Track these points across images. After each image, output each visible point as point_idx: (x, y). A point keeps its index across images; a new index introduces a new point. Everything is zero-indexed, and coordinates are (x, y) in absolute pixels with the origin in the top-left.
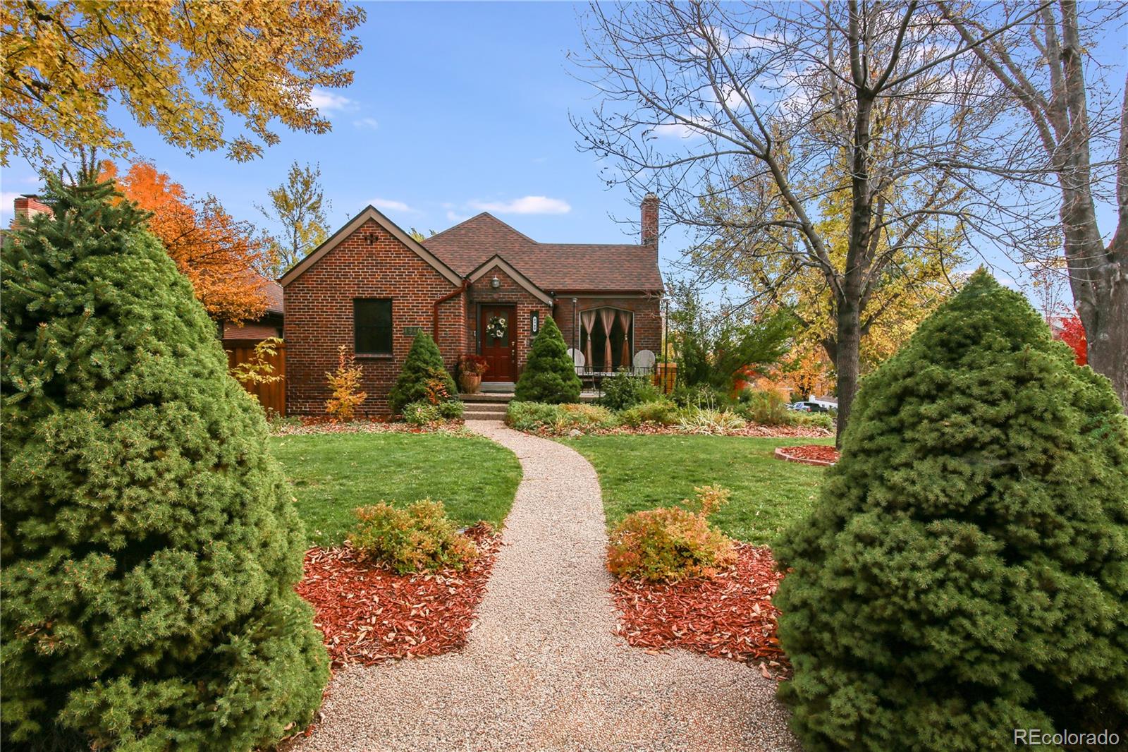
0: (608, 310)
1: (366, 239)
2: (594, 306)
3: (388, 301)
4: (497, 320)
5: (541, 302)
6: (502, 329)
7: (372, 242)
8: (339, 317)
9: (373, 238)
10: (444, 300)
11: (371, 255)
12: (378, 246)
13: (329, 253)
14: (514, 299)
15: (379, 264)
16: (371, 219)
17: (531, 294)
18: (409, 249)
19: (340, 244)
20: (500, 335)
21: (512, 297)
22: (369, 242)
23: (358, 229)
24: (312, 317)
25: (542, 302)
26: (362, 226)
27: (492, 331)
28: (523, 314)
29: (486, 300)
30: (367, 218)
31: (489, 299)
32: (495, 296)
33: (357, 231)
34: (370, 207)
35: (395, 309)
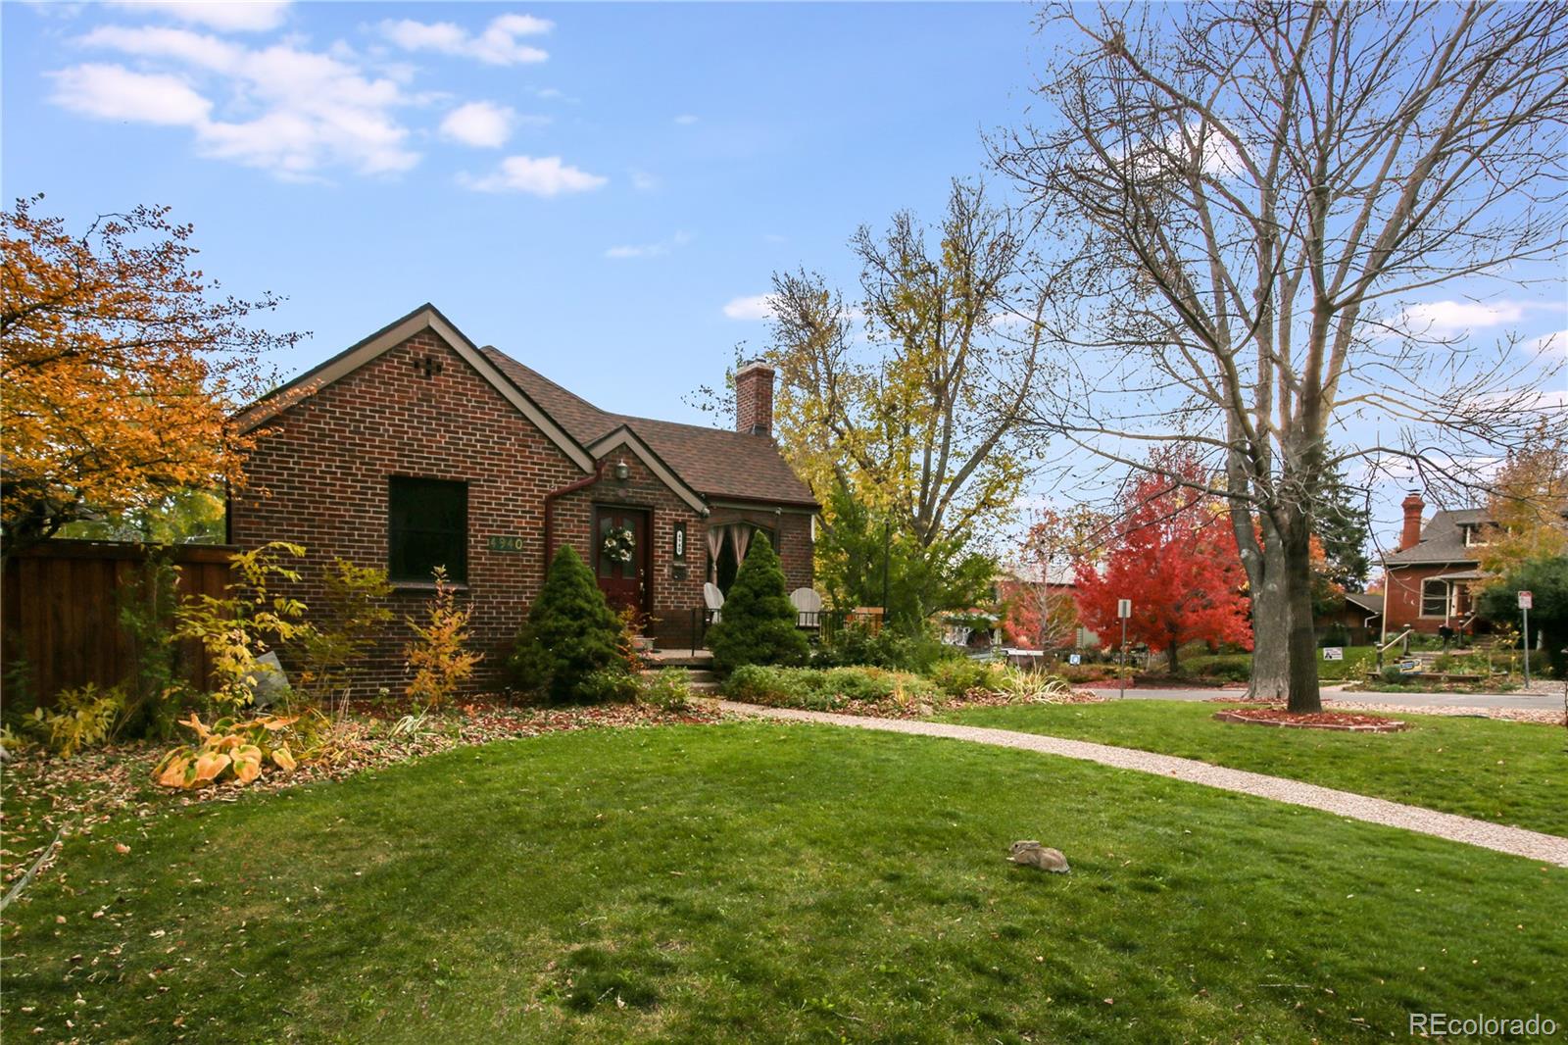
0: (740, 526)
1: (417, 366)
2: (728, 519)
3: (460, 488)
4: (622, 532)
5: (690, 508)
6: (628, 548)
7: (428, 373)
8: (360, 509)
9: (431, 367)
10: (562, 495)
11: (427, 398)
12: (441, 381)
13: (338, 382)
14: (650, 500)
15: (444, 418)
16: (430, 330)
17: (676, 495)
18: (501, 396)
19: (362, 368)
20: (627, 557)
21: (649, 497)
22: (423, 372)
23: (401, 345)
24: (299, 504)
25: (692, 509)
26: (409, 340)
27: (612, 550)
28: (662, 527)
29: (607, 499)
30: (423, 326)
31: (610, 498)
32: (621, 493)
33: (400, 348)
34: (429, 307)
35: (473, 502)
